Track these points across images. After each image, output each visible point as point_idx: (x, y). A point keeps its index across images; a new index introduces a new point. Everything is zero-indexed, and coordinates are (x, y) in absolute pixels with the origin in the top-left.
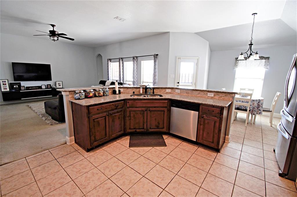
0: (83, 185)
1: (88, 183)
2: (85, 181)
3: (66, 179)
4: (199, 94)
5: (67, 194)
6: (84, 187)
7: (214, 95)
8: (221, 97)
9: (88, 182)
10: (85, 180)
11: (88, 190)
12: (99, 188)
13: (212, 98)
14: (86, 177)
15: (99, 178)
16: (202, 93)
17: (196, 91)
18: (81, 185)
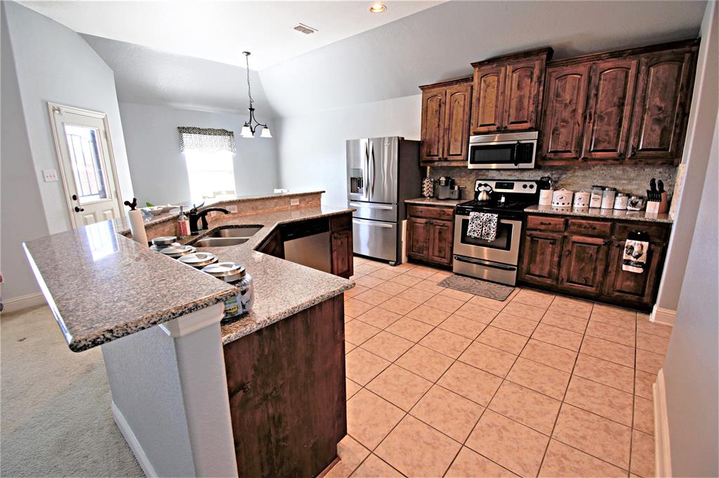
0: (468, 419)
1: (459, 411)
2: (457, 419)
3: (466, 463)
4: (276, 206)
5: (502, 437)
6: (470, 415)
7: (300, 202)
8: (308, 203)
9: (455, 413)
10: (454, 421)
11: (475, 407)
12: (463, 391)
13: (297, 208)
14: (444, 422)
15: (440, 398)
16: (281, 202)
17: (271, 201)
18: (468, 422)
